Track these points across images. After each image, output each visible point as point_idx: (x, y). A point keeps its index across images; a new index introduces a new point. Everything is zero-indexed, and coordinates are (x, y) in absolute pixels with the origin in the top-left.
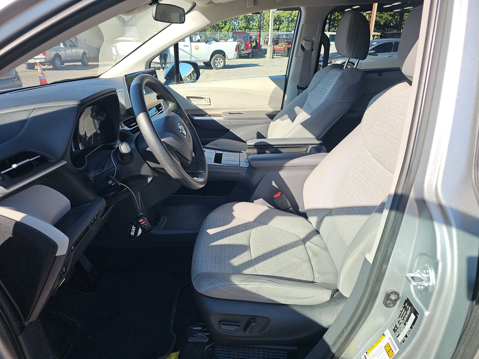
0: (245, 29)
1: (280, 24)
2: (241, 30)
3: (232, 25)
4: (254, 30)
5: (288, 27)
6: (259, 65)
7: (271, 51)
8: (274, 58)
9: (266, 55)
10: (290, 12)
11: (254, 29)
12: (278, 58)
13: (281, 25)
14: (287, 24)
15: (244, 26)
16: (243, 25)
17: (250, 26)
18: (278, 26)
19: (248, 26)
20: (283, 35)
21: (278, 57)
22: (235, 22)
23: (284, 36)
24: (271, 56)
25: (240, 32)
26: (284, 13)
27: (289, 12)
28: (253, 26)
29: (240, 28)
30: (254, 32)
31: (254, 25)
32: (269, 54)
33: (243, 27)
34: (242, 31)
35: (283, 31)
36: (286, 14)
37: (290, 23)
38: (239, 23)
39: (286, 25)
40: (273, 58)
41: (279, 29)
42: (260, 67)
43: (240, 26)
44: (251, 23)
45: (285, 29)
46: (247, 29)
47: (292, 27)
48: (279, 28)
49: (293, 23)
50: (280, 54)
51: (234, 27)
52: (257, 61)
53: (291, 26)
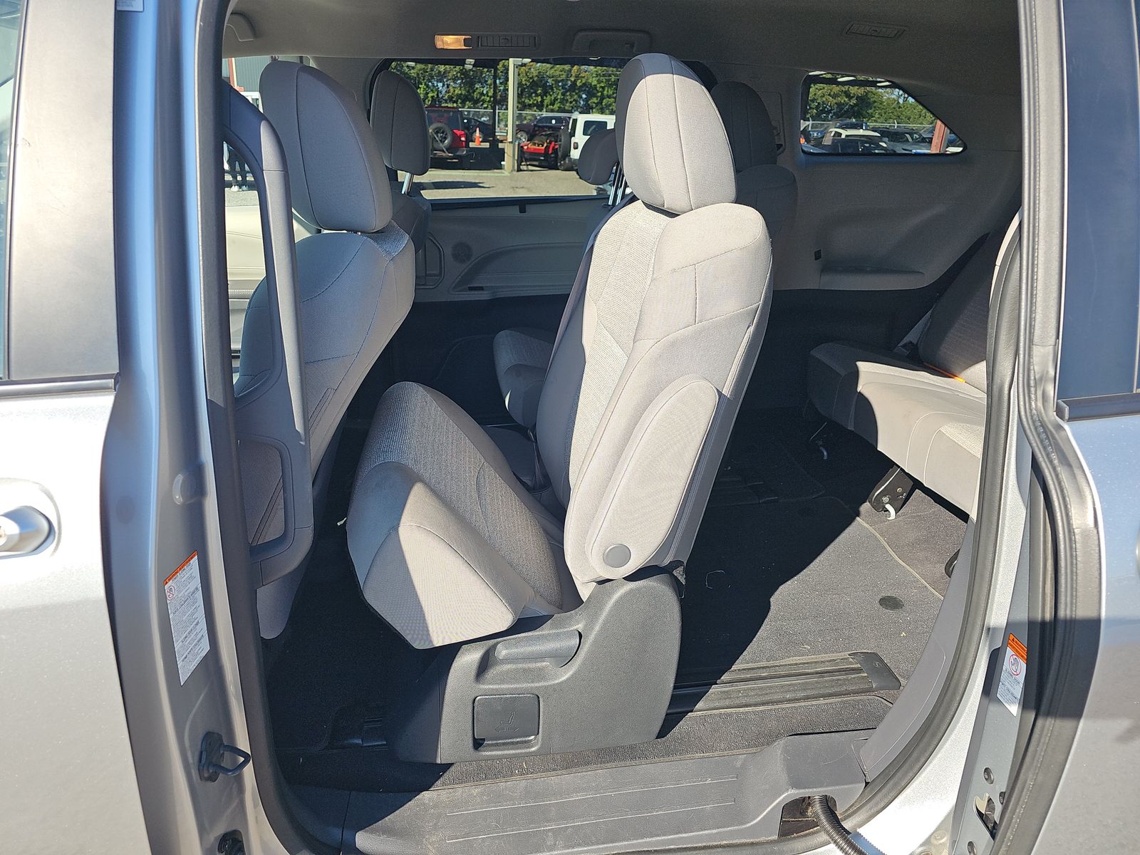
0: (463, 103)
1: (545, 93)
2: (454, 102)
3: (432, 90)
4: (485, 105)
5: (563, 101)
6: (481, 185)
7: (514, 155)
8: (521, 170)
9: (502, 163)
10: (567, 67)
11: (484, 101)
12: (532, 171)
13: (546, 97)
14: (560, 94)
15: (461, 94)
16: (458, 91)
17: (475, 95)
18: (539, 99)
19: (470, 94)
20: (552, 118)
21: (530, 168)
22: (440, 85)
23: (554, 122)
24: (513, 166)
25: (450, 107)
26: (553, 69)
27: (563, 66)
28: (482, 94)
29: (451, 99)
30: (485, 108)
31: (485, 92)
32: (508, 162)
33: (459, 96)
34: (455, 105)
35: (552, 111)
36: (558, 73)
37: (568, 94)
38: (448, 87)
39: (559, 97)
40: (519, 170)
41: (543, 106)
42: (483, 189)
43: (450, 94)
44: (477, 88)
45: (556, 107)
46: (468, 103)
47: (571, 102)
48: (542, 101)
49: (574, 93)
50: (537, 163)
51: (437, 95)
52: (479, 176)
53: (570, 100)
